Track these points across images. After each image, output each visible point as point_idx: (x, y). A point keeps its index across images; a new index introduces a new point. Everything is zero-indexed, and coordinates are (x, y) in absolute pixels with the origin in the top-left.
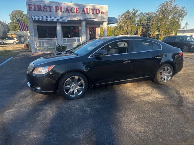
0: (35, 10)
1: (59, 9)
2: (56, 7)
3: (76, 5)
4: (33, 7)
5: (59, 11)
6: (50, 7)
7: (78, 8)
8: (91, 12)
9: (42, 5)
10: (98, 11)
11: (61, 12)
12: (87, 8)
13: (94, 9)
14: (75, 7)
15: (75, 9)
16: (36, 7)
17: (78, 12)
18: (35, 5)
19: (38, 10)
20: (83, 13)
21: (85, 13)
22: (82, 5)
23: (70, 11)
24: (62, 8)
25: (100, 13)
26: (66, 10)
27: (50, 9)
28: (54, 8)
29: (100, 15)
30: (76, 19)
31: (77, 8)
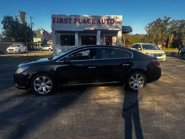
0: (58, 22)
1: (77, 21)
2: (75, 19)
3: (92, 16)
4: (56, 20)
5: (77, 23)
6: (70, 19)
7: (95, 19)
8: (106, 22)
9: (63, 18)
10: (112, 21)
11: (79, 23)
12: (102, 19)
13: (109, 19)
14: (91, 18)
15: (92, 20)
16: (59, 20)
17: (94, 22)
18: (58, 19)
19: (60, 23)
20: (99, 23)
21: (100, 23)
22: (98, 16)
23: (87, 22)
24: (80, 20)
25: (115, 23)
26: (84, 22)
27: (70, 21)
28: (73, 20)
29: (114, 24)
30: (92, 29)
31: (93, 19)
